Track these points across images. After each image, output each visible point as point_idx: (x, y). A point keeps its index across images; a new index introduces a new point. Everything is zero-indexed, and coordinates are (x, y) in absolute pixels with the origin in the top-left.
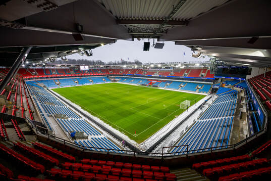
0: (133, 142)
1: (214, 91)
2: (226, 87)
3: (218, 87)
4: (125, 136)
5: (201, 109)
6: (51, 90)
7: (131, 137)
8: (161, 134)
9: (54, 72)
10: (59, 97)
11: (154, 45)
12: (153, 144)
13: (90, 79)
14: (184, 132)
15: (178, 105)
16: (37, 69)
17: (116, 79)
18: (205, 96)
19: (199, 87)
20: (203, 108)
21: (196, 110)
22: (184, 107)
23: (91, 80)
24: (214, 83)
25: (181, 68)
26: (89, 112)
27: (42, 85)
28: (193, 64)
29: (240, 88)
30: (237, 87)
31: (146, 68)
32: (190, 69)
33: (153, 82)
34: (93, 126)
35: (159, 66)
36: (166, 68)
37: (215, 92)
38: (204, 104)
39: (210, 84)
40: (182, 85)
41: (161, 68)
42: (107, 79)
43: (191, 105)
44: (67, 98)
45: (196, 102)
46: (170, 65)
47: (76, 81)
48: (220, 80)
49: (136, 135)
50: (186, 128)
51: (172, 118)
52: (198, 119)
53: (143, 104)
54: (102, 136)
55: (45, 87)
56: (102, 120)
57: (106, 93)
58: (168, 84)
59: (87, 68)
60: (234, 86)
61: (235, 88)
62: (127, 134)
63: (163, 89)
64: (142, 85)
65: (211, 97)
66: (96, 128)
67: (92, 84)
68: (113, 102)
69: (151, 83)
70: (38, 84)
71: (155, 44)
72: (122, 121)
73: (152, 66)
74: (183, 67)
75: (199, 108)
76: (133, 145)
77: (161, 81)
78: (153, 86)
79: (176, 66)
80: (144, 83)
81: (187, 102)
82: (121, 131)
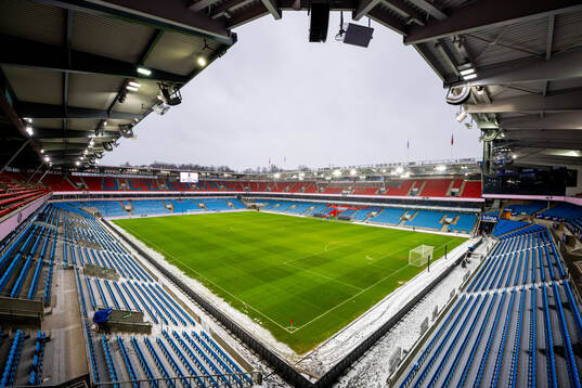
0: (282, 350)
1: (485, 229)
2: (513, 218)
3: (493, 220)
4: (262, 329)
5: (464, 266)
6: (111, 223)
7: (279, 335)
8: (364, 328)
9: (123, 185)
10: (121, 235)
11: (341, 32)
12: (342, 356)
13: (201, 201)
14: (431, 324)
15: (401, 257)
16: (88, 177)
17: (257, 204)
18: (466, 239)
19: (449, 220)
20: (467, 265)
21: (452, 268)
22: (418, 263)
23: (201, 205)
24: (483, 209)
25: (402, 177)
26: (181, 267)
27: (92, 210)
28: (431, 167)
29: (551, 219)
30: (543, 218)
31: (324, 179)
32: (423, 180)
33: (340, 209)
34: (180, 302)
35: (353, 173)
36: (368, 178)
37: (488, 232)
38: (469, 255)
39: (474, 213)
40: (408, 216)
41: (356, 179)
42: (237, 202)
43: (436, 256)
44: (138, 238)
45: (446, 251)
46: (378, 171)
47: (168, 206)
48: (496, 204)
49: (292, 330)
50: (435, 314)
51: (391, 287)
52: (462, 290)
53: (316, 254)
54: (198, 329)
55: (98, 215)
56: (210, 286)
57: (232, 229)
58: (374, 213)
59: (194, 177)
60: (534, 215)
61: (538, 222)
62: (267, 325)
63: (364, 223)
64: (315, 215)
65: (481, 242)
66: (186, 307)
67: (202, 212)
68: (244, 249)
69: (335, 212)
70: (85, 208)
71: (345, 28)
72: (259, 290)
73: (337, 173)
74: (407, 176)
75: (458, 262)
76: (282, 358)
77: (356, 206)
78: (339, 218)
79: (393, 173)
80: (319, 211)
81: (425, 251)
82: (252, 315)
